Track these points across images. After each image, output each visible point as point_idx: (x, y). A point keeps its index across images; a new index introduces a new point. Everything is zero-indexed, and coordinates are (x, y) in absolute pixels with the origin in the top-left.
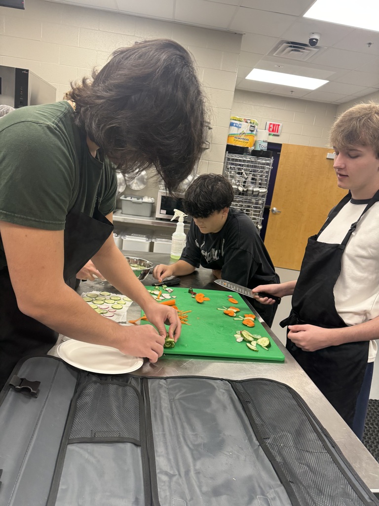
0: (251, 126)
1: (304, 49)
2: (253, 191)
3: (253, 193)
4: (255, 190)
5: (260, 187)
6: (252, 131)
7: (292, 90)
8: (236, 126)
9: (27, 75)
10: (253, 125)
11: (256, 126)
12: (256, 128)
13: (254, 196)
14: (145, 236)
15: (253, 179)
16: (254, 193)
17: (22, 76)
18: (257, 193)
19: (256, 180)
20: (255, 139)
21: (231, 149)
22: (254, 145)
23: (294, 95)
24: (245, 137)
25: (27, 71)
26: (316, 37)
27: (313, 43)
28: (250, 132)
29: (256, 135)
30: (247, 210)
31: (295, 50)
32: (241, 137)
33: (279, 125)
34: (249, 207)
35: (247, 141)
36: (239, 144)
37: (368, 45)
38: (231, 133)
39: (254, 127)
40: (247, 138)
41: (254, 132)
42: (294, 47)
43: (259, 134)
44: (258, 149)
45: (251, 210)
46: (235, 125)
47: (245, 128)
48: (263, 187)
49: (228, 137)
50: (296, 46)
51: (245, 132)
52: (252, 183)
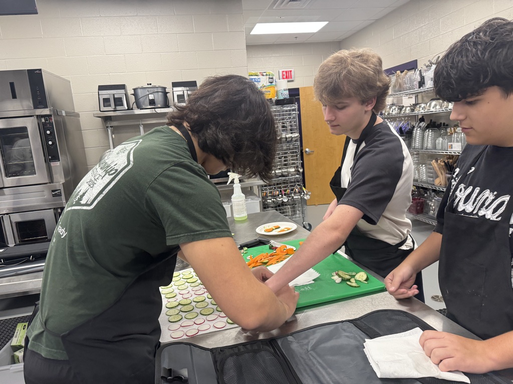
0: (269, 78)
2: (286, 138)
3: (286, 140)
4: (287, 136)
5: (292, 133)
6: (271, 83)
7: (296, 36)
9: (41, 74)
10: (271, 77)
11: (274, 77)
12: (274, 79)
13: (288, 142)
15: (283, 127)
16: (288, 140)
17: (35, 77)
18: (290, 139)
19: (286, 127)
20: (276, 89)
22: (277, 95)
23: (298, 41)
25: (40, 70)
28: (270, 84)
29: (276, 85)
30: (285, 157)
33: (291, 71)
34: (286, 153)
35: (269, 93)
39: (272, 78)
40: (269, 89)
41: (274, 83)
43: (278, 84)
44: (281, 98)
45: (289, 156)
47: (264, 81)
48: (294, 133)
51: (265, 84)
52: (283, 131)
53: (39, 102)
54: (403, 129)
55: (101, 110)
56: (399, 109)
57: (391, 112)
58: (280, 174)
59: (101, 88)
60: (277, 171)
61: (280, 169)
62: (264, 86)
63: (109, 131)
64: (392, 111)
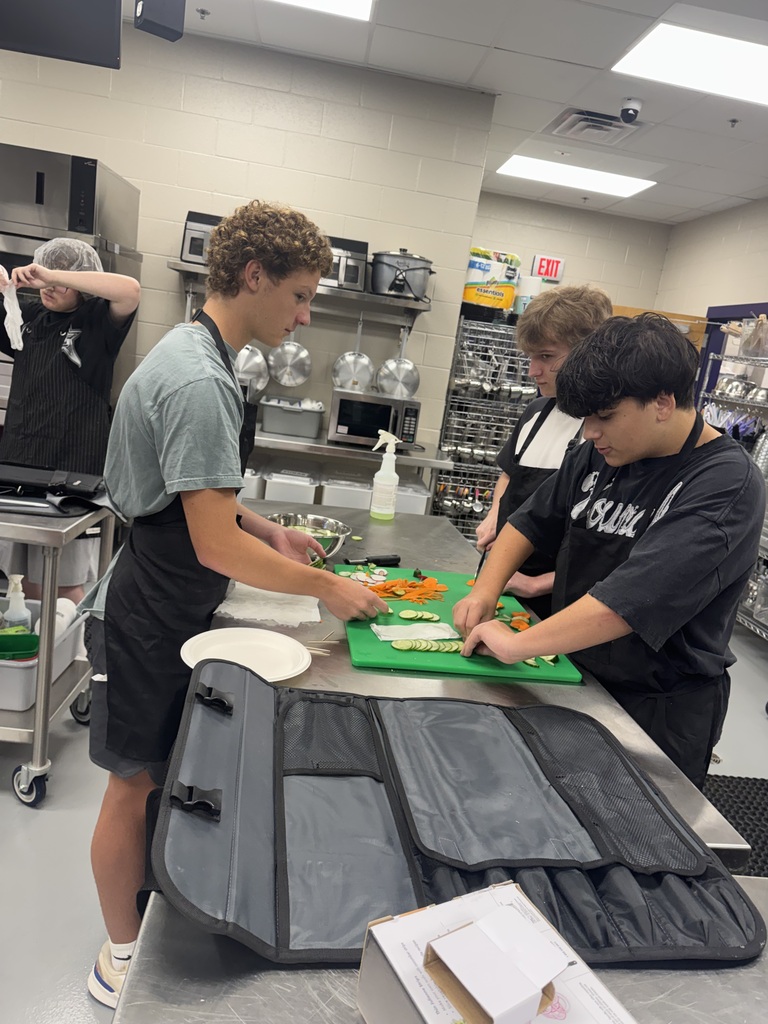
0: (509, 269)
1: (610, 125)
2: (510, 392)
3: (509, 396)
4: (514, 389)
5: (523, 385)
6: (510, 278)
7: (586, 196)
8: (479, 268)
9: (95, 169)
10: (512, 267)
11: (518, 269)
12: (518, 272)
13: (513, 401)
14: (306, 475)
15: (510, 369)
16: (513, 396)
17: (83, 172)
18: (518, 396)
19: (516, 371)
20: (516, 292)
21: (469, 311)
22: (515, 304)
23: (589, 205)
24: (496, 290)
25: (95, 162)
26: (634, 106)
27: (628, 117)
28: (506, 280)
29: (518, 285)
30: (499, 428)
31: (594, 127)
32: (489, 290)
33: (558, 262)
34: (501, 421)
35: (500, 297)
36: (486, 302)
37: (730, 124)
38: (471, 281)
39: (514, 270)
40: (501, 290)
41: (515, 281)
42: (592, 120)
43: (522, 284)
45: (507, 428)
46: (477, 265)
47: (498, 271)
49: (465, 288)
50: (596, 119)
51: (497, 279)
52: (509, 376)
53: (80, 221)
54: (741, 430)
55: (184, 258)
56: (744, 388)
57: (727, 392)
58: (481, 458)
59: (193, 217)
60: (476, 451)
61: (483, 448)
62: (495, 282)
63: (189, 299)
64: (731, 391)
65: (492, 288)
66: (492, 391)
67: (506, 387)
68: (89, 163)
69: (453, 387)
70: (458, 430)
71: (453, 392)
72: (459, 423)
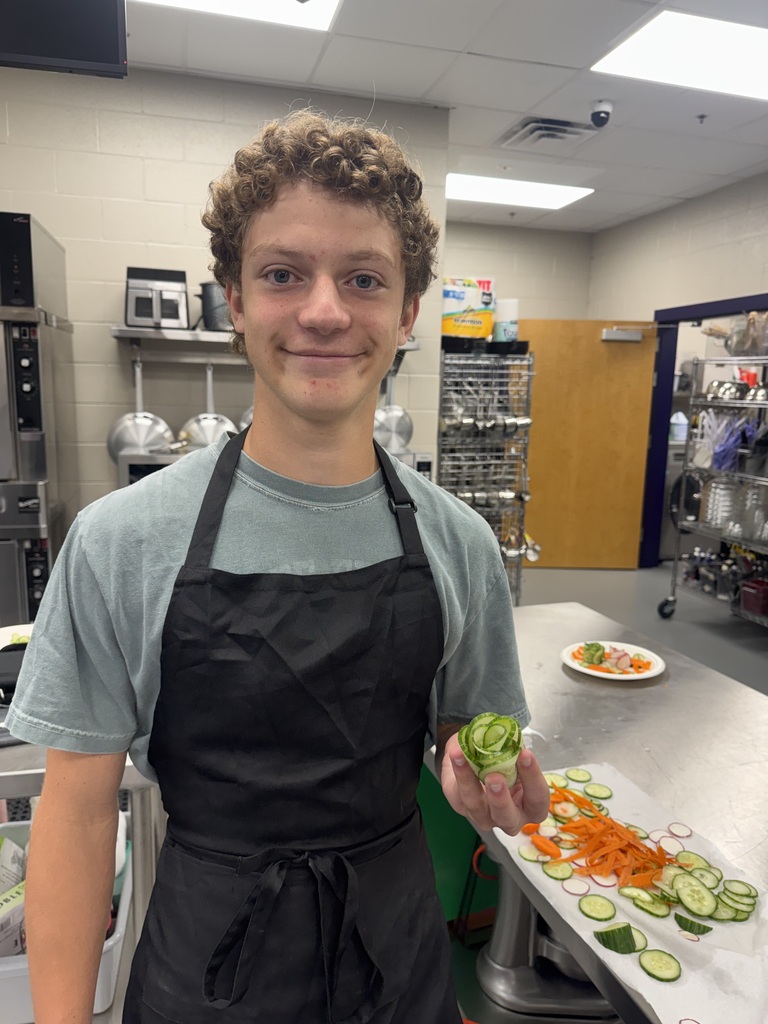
0: (484, 294)
1: (565, 131)
2: (505, 425)
3: (505, 430)
4: (507, 422)
6: (487, 304)
7: (513, 212)
8: (454, 297)
9: (27, 227)
10: (488, 292)
11: (493, 293)
12: (494, 296)
13: (510, 434)
15: (501, 401)
16: (509, 430)
18: (513, 430)
19: (507, 402)
20: (494, 318)
21: (451, 345)
22: (494, 331)
23: (515, 221)
24: (474, 318)
25: (27, 217)
26: (606, 107)
27: (599, 120)
28: (483, 306)
29: (494, 310)
31: (548, 136)
32: (466, 319)
33: (489, 283)
35: (479, 325)
36: (464, 332)
37: (698, 120)
38: (447, 311)
39: (490, 295)
40: (478, 318)
41: (491, 306)
42: (547, 129)
43: (500, 309)
44: (502, 338)
46: (451, 294)
47: (473, 298)
48: (522, 416)
49: (443, 320)
50: (552, 127)
51: (473, 307)
52: (499, 409)
53: (16, 291)
54: (748, 434)
55: (129, 323)
56: (738, 390)
57: (720, 395)
58: (483, 502)
59: (134, 273)
60: (477, 495)
61: (482, 490)
62: (472, 310)
63: (138, 371)
64: (724, 393)
65: (470, 317)
66: (485, 427)
67: (500, 422)
68: (20, 220)
69: (444, 429)
70: (453, 475)
71: (443, 435)
72: (454, 467)
